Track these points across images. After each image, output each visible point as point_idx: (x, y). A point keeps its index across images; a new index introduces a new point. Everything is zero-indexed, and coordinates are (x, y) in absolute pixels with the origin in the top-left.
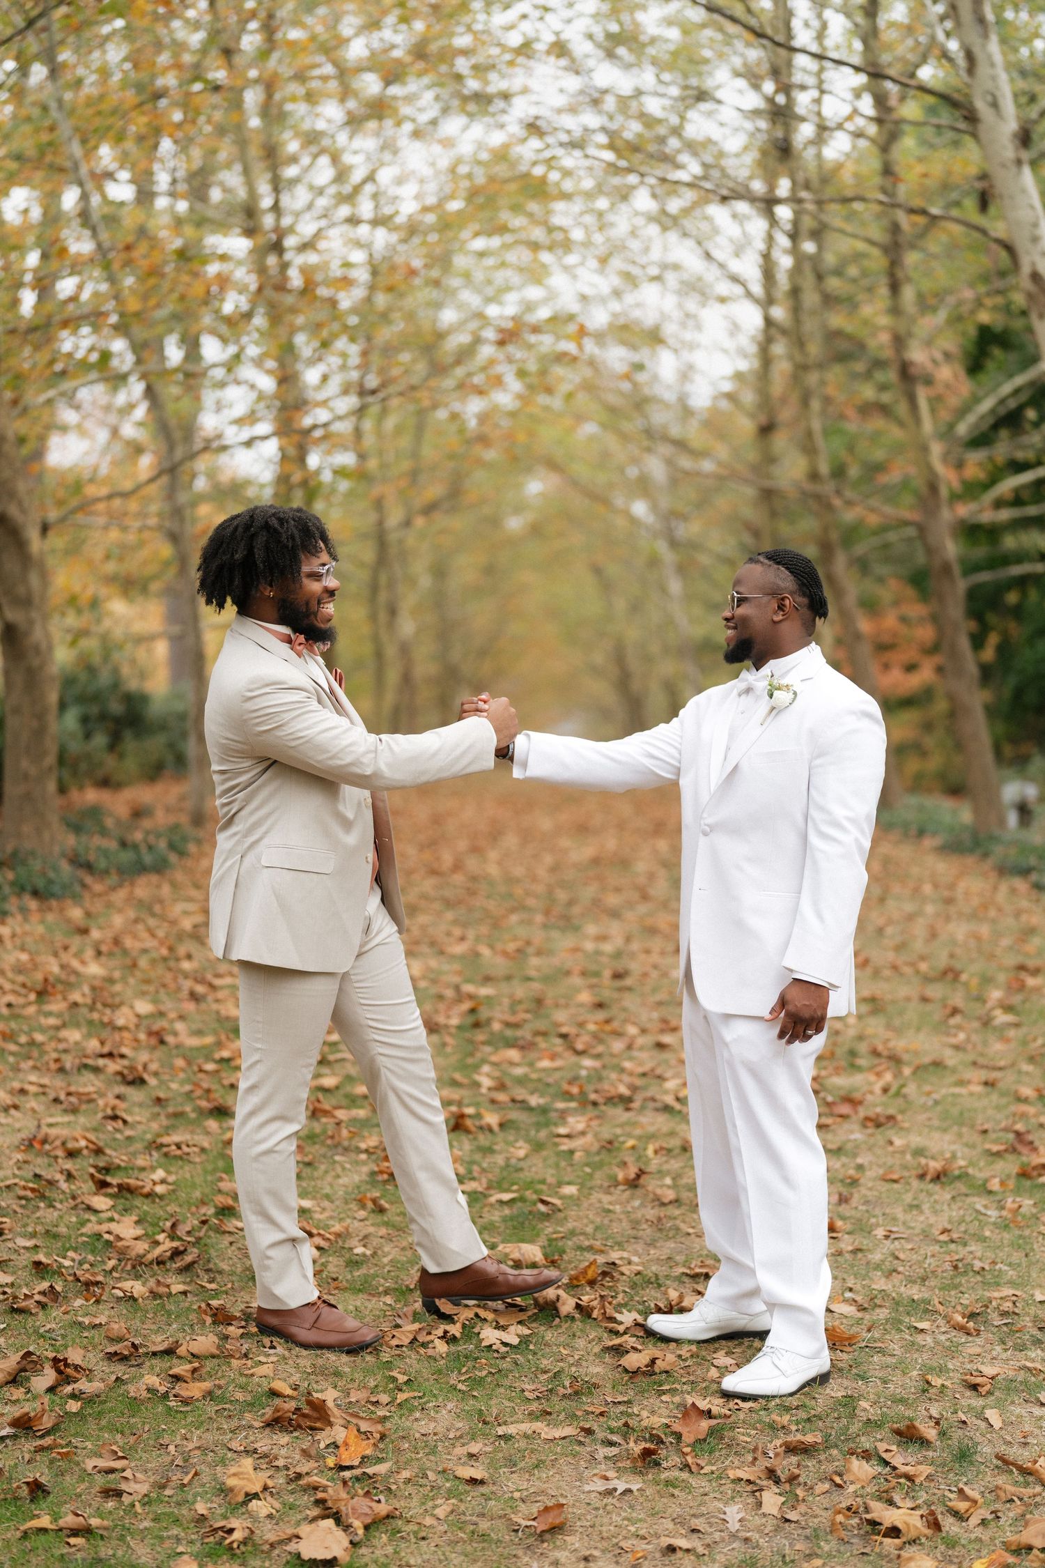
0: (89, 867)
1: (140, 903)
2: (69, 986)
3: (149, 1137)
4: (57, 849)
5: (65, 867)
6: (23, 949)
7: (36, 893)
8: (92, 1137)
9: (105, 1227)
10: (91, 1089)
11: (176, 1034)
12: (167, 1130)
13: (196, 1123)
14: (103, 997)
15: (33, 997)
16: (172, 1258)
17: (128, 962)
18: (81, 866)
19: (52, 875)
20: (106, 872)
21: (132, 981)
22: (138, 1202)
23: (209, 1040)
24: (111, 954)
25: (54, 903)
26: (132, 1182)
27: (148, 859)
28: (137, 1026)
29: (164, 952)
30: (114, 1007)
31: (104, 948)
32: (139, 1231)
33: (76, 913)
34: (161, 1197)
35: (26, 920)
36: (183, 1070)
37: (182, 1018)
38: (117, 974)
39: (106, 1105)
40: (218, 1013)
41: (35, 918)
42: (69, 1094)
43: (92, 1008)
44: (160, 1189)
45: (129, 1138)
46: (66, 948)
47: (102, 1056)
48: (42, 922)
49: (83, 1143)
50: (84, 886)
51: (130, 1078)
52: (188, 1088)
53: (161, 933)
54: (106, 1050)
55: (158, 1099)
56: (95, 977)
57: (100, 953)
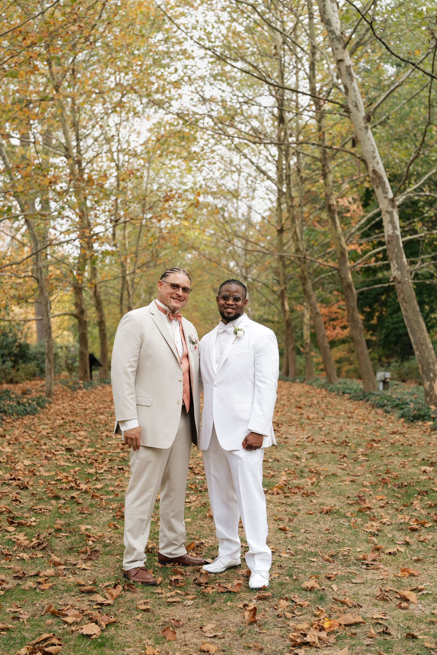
1: (26, 425)
3: (29, 507)
8: (7, 507)
9: (13, 537)
10: (7, 491)
11: (40, 472)
12: (36, 504)
13: (48, 501)
14: (12, 459)
16: (38, 546)
17: (21, 446)
20: (12, 414)
21: (23, 454)
22: (25, 528)
23: (53, 473)
24: (14, 444)
26: (23, 521)
27: (29, 409)
28: (25, 469)
29: (35, 443)
30: (16, 463)
32: (26, 538)
33: (0, 430)
34: (34, 527)
36: (42, 484)
37: (42, 466)
38: (17, 451)
39: (13, 496)
40: (56, 464)
43: (7, 463)
44: (33, 524)
45: (21, 507)
47: (11, 479)
49: (4, 509)
51: (22, 487)
52: (44, 490)
53: (35, 437)
54: (12, 477)
55: (33, 494)
56: (8, 452)
57: (10, 444)
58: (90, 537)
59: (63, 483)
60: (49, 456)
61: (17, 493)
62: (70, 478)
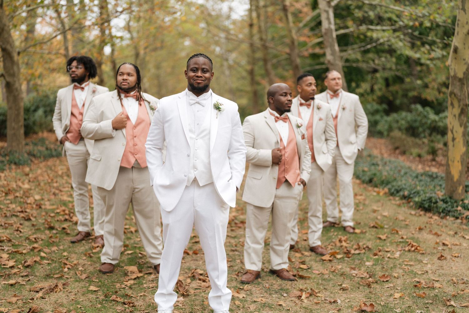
0: (34, 156)
1: (48, 166)
2: (16, 191)
3: (27, 236)
4: (24, 150)
5: (26, 155)
6: (5, 180)
7: (15, 164)
8: (8, 236)
10: (13, 222)
11: (45, 205)
12: (34, 234)
13: (43, 231)
14: (27, 194)
15: (4, 194)
17: (37, 183)
18: (31, 155)
19: (21, 158)
20: (40, 157)
21: (37, 190)
23: (54, 207)
24: (33, 182)
25: (21, 166)
27: (54, 153)
28: (34, 203)
29: (50, 181)
30: (28, 197)
31: (31, 180)
33: (27, 169)
34: (25, 254)
35: (10, 172)
36: (44, 216)
37: (49, 200)
38: (33, 188)
39: (16, 227)
40: (60, 199)
41: (13, 171)
42: (5, 224)
43: (22, 198)
45: (21, 237)
46: (20, 180)
47: (20, 212)
48: (16, 172)
49: (5, 238)
50: (32, 161)
51: (26, 218)
52: (44, 221)
53: (51, 175)
54: (21, 210)
55: (33, 225)
56: (26, 189)
57: (29, 181)
58: (66, 264)
59: (61, 215)
60: (57, 192)
61: (21, 224)
62: (67, 212)
